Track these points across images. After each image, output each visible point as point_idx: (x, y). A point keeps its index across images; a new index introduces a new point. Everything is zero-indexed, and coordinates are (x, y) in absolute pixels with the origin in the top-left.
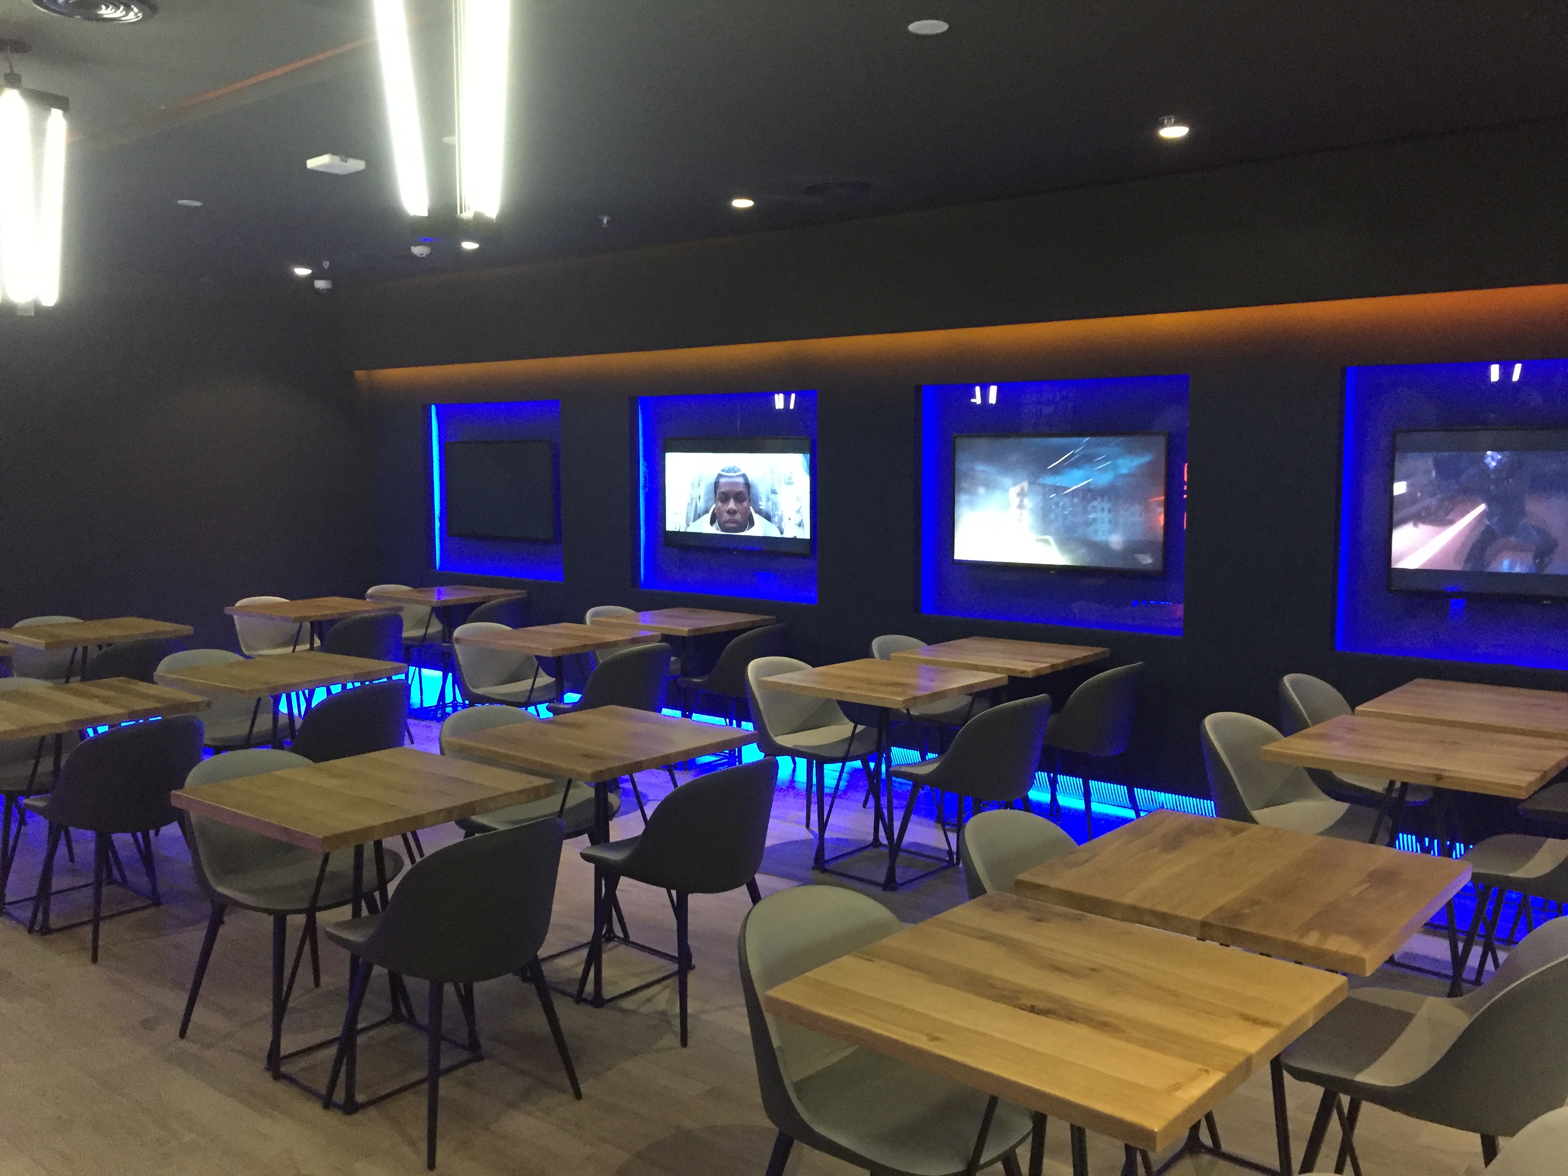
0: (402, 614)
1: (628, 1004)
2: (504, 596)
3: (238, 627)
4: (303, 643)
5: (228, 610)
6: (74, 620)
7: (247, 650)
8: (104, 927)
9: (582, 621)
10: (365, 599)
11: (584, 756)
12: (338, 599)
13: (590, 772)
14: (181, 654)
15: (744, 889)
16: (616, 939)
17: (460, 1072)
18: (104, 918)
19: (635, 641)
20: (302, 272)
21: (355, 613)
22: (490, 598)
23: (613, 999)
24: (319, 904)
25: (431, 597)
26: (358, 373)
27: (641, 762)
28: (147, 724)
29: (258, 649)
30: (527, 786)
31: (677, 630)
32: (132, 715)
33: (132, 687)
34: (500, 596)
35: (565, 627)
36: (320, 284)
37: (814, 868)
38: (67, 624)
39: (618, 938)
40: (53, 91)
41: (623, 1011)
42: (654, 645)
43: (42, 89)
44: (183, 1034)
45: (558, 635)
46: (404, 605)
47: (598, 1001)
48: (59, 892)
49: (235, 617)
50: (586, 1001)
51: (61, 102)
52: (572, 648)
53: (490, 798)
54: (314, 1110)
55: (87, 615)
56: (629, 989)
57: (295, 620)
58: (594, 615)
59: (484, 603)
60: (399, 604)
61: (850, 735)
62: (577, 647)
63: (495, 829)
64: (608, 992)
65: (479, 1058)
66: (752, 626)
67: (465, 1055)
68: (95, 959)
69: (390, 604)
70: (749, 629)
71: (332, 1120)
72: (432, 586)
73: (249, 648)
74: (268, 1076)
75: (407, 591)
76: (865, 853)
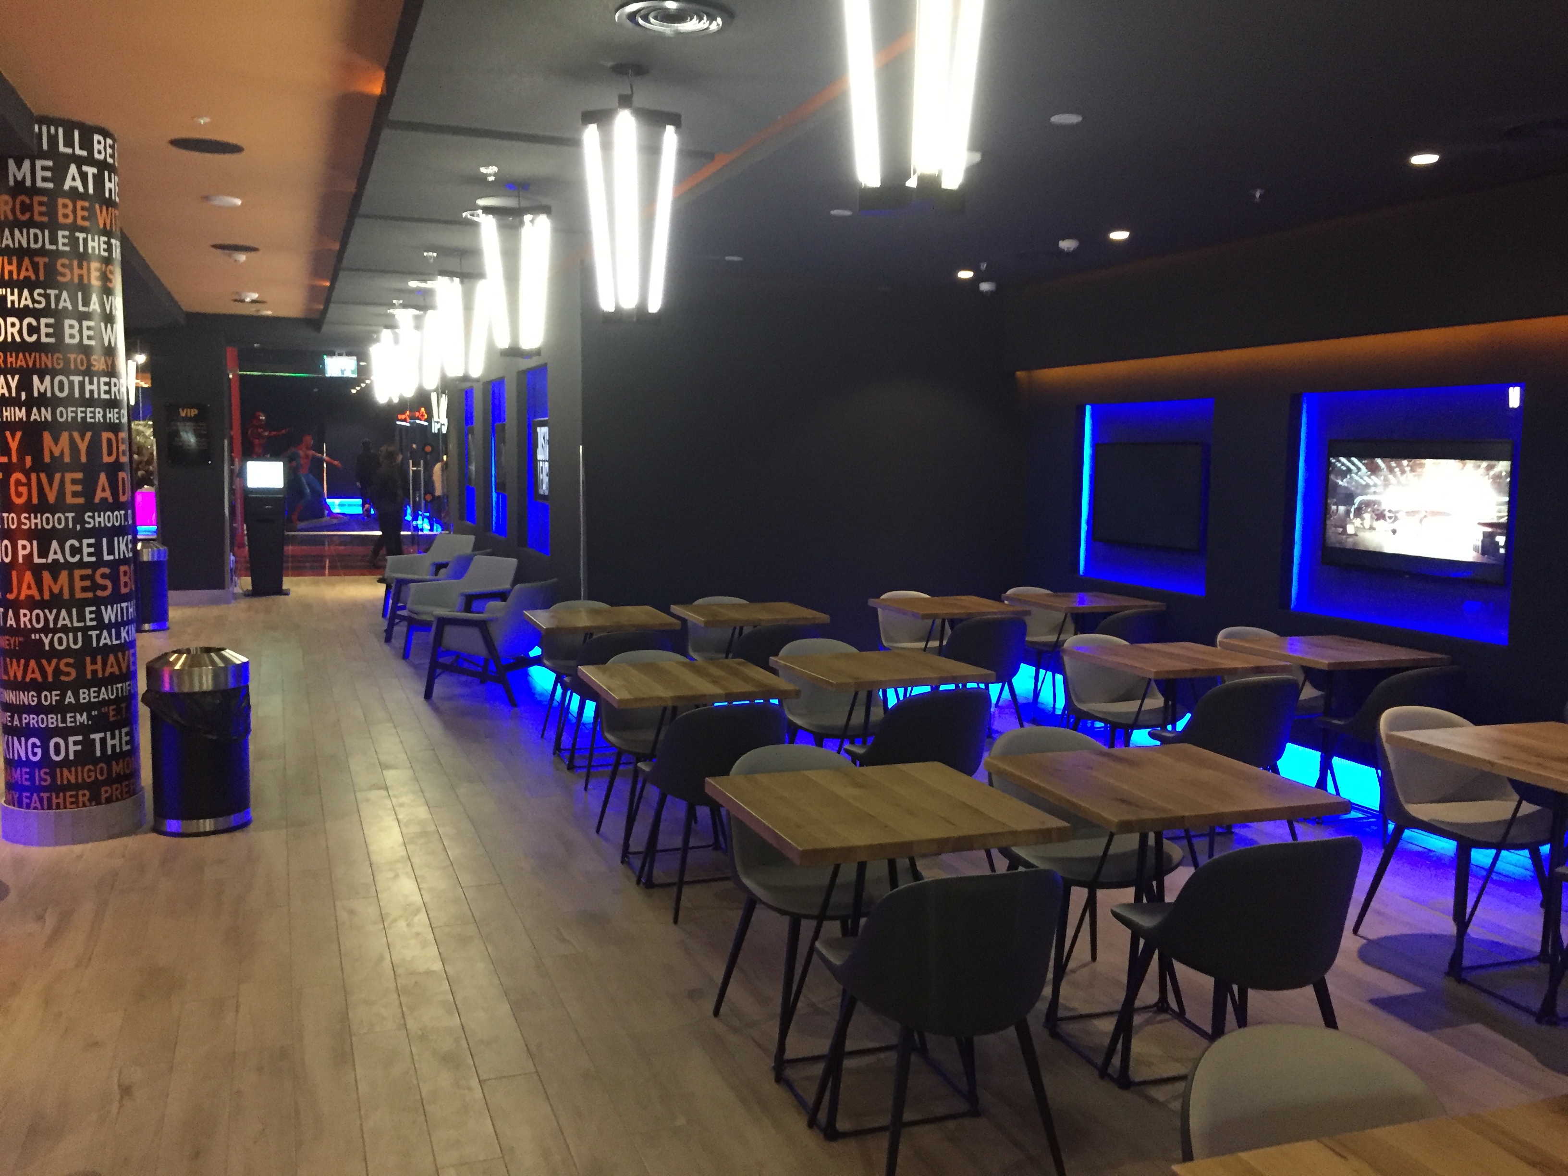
0: (1028, 620)
1: (1159, 1093)
2: (1141, 607)
3: (880, 619)
4: (935, 639)
5: (872, 602)
6: (744, 602)
7: (887, 640)
8: (687, 891)
9: (1212, 643)
10: (1003, 602)
11: (1123, 801)
12: (974, 598)
13: (1116, 820)
14: (804, 641)
15: (1309, 991)
16: (1170, 1011)
17: (951, 1125)
18: (688, 883)
19: (1258, 670)
20: (965, 275)
21: (984, 613)
22: (1123, 608)
23: (1145, 1083)
24: (828, 913)
25: (1069, 602)
26: (1018, 373)
27: (1183, 817)
28: (752, 705)
29: (897, 642)
30: (1037, 826)
31: (1318, 663)
32: (730, 697)
33: (742, 669)
34: (1136, 607)
35: (1183, 648)
36: (985, 287)
37: (1448, 974)
38: (734, 605)
39: (1172, 1010)
40: (666, 109)
41: (1152, 1101)
42: (1285, 676)
43: (653, 107)
44: (716, 1013)
45: (1172, 656)
46: (1033, 609)
47: (1124, 1081)
48: (662, 851)
49: (879, 610)
50: (1111, 1077)
51: (675, 120)
52: (1180, 672)
53: (992, 834)
54: (797, 1124)
55: (754, 596)
56: (1165, 1076)
57: (926, 616)
58: (1227, 636)
59: (1116, 612)
60: (1027, 608)
61: (1508, 815)
62: (1186, 671)
63: (1037, 867)
64: (1138, 1073)
65: (975, 1111)
66: (1415, 664)
67: (962, 1106)
68: (676, 921)
69: (1019, 608)
70: (1408, 669)
71: (810, 1141)
72: (1071, 590)
73: (890, 639)
74: (771, 1076)
75: (1048, 595)
76: (1527, 967)
